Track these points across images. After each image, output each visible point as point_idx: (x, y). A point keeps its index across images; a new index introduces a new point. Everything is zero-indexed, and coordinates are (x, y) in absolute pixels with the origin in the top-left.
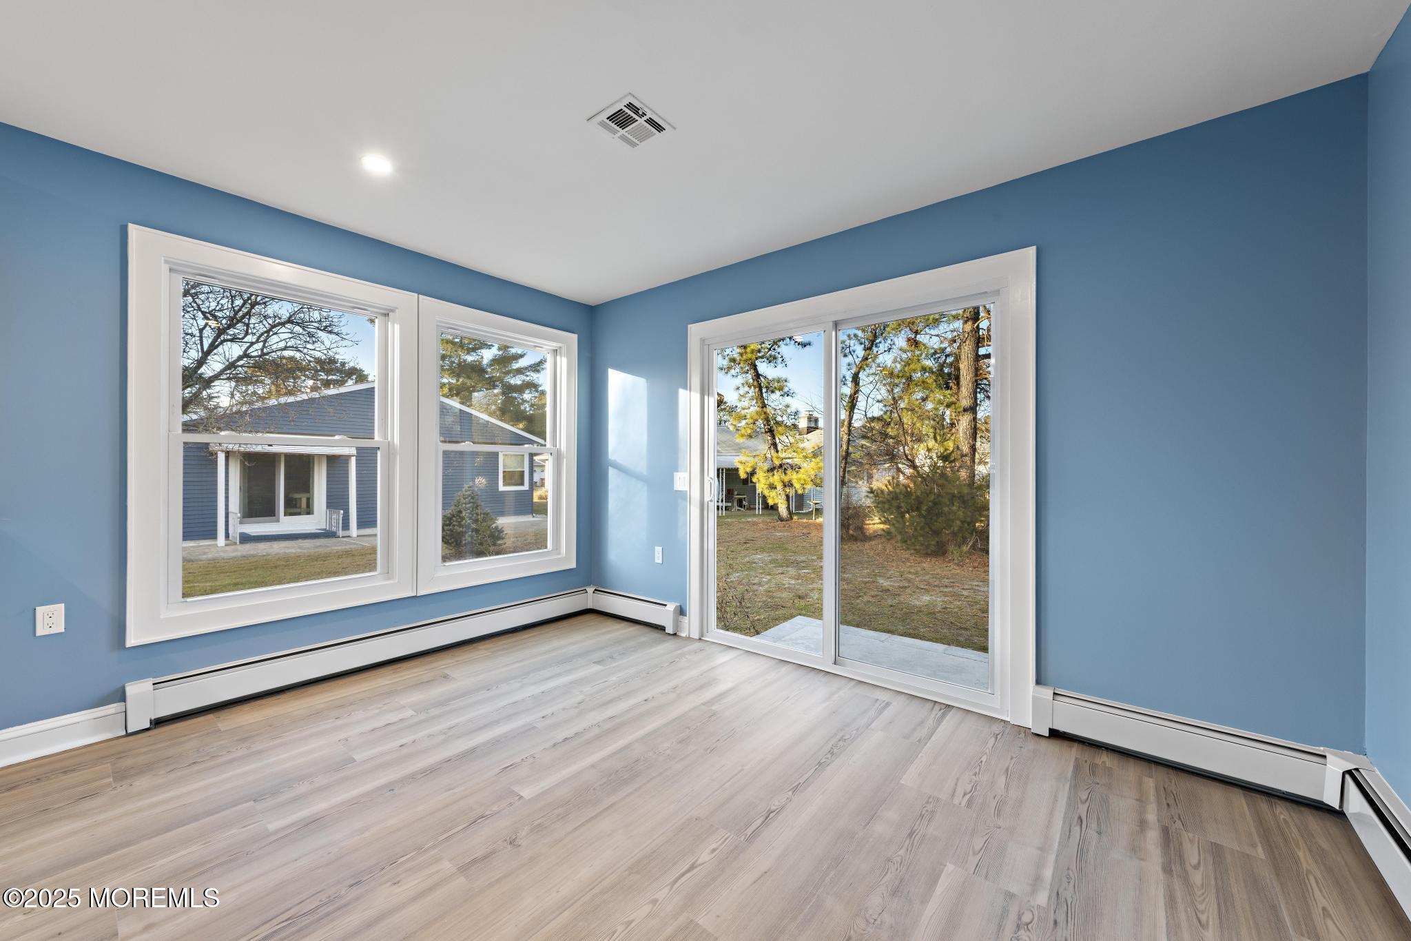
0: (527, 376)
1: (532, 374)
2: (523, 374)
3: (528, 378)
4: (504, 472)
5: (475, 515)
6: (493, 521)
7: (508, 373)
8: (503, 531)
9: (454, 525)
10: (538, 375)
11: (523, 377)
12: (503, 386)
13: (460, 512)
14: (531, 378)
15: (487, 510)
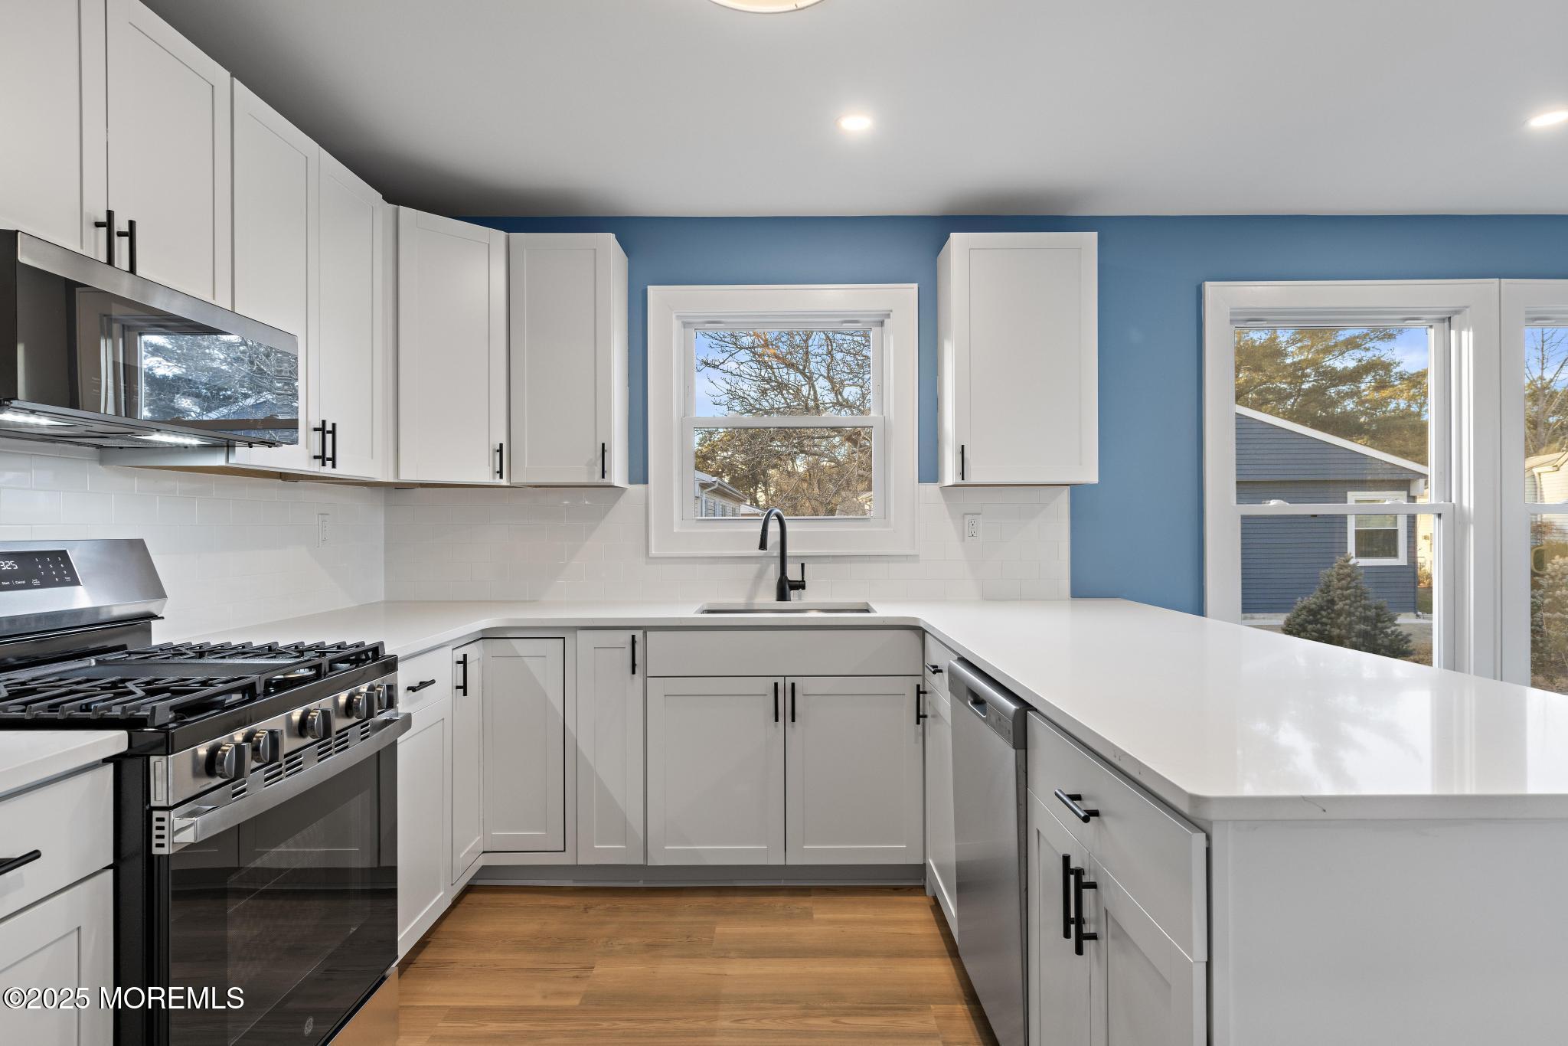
0: (1367, 350)
1: (1378, 344)
2: (1357, 346)
3: (1369, 354)
4: (1357, 532)
5: (1360, 609)
6: (1392, 619)
7: (1327, 350)
8: (1409, 641)
9: (1323, 624)
10: (1391, 344)
11: (1358, 354)
12: (1318, 373)
13: (1332, 602)
14: (1377, 353)
15: (1383, 602)
